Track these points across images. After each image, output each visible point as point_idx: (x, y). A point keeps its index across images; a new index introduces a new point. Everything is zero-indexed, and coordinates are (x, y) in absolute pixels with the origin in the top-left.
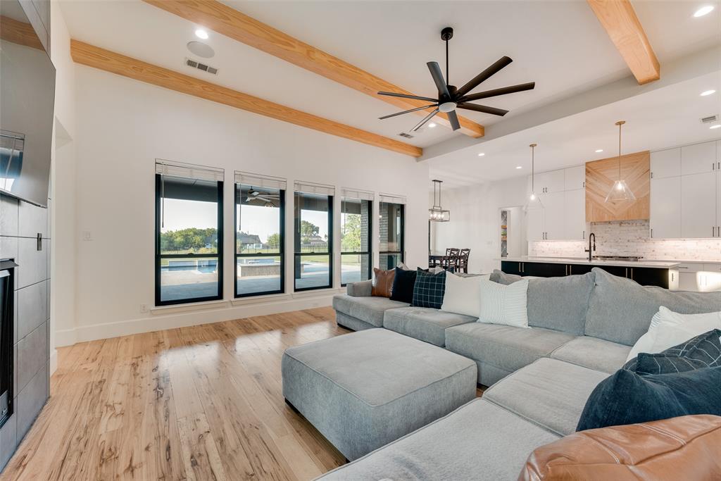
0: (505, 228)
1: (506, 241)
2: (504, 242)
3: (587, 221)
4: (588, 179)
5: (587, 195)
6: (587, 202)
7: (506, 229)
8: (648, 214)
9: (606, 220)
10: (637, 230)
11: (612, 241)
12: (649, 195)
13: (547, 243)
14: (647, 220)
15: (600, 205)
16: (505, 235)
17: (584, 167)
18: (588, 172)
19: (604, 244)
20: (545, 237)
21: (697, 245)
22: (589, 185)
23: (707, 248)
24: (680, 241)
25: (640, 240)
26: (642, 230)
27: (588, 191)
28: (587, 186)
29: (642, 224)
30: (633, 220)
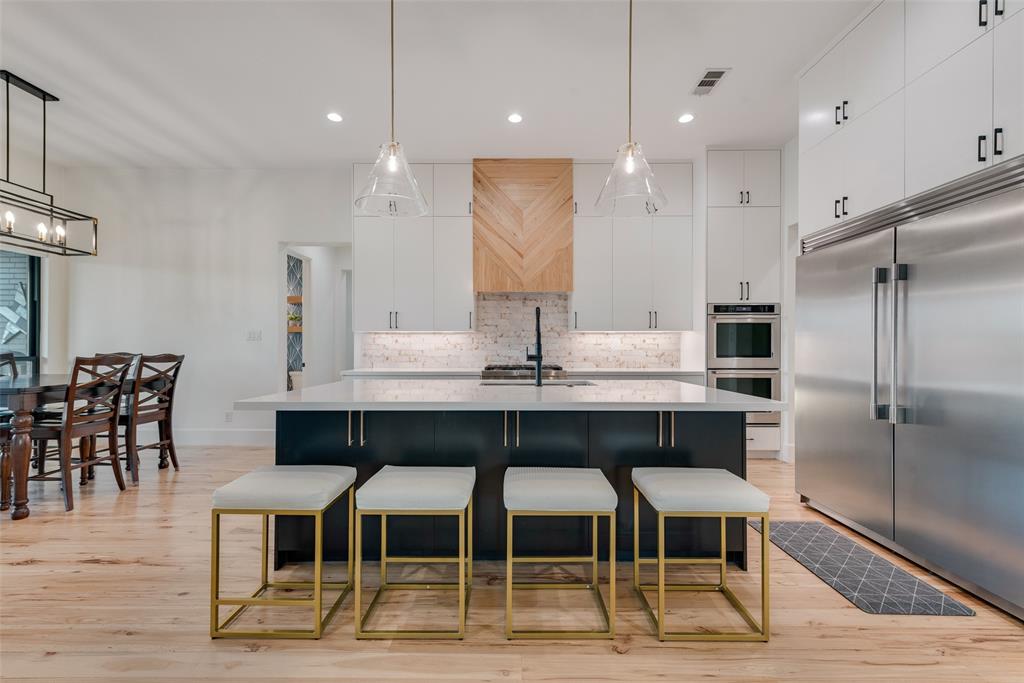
0: (296, 303)
1: (300, 334)
2: (295, 337)
4: (478, 195)
5: (476, 234)
6: (476, 249)
7: (299, 305)
8: (570, 284)
9: (503, 289)
10: (547, 314)
11: (512, 334)
12: (571, 244)
13: (396, 337)
15: (498, 257)
16: (297, 319)
17: (470, 169)
18: (477, 180)
19: (499, 339)
20: (394, 323)
21: (622, 342)
22: (480, 212)
23: (632, 348)
24: (602, 336)
25: (552, 334)
26: (553, 313)
27: (477, 222)
28: (477, 211)
29: (553, 301)
30: (541, 294)
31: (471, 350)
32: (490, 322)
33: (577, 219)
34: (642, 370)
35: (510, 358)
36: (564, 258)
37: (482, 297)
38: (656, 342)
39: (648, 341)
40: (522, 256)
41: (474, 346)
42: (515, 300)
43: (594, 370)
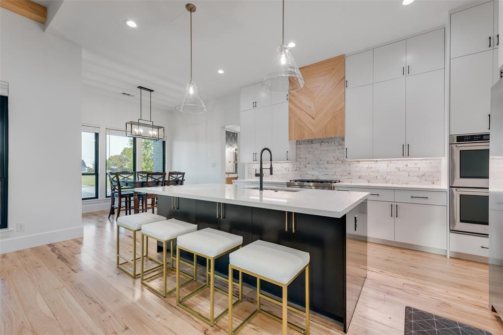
3: (290, 139)
5: (290, 109)
6: (290, 118)
8: (343, 131)
9: (307, 137)
10: (335, 150)
11: (314, 162)
14: (343, 139)
19: (308, 166)
20: (255, 158)
21: (388, 166)
22: (292, 98)
23: (397, 170)
24: (372, 162)
25: (338, 162)
26: (339, 149)
27: (291, 105)
28: (291, 98)
29: (339, 142)
30: (331, 138)
31: (293, 171)
32: (302, 156)
33: (347, 90)
34: (405, 186)
35: (313, 175)
36: (339, 116)
37: (298, 143)
38: (418, 166)
39: (409, 166)
40: (313, 118)
41: (295, 169)
42: (316, 143)
43: (367, 184)
